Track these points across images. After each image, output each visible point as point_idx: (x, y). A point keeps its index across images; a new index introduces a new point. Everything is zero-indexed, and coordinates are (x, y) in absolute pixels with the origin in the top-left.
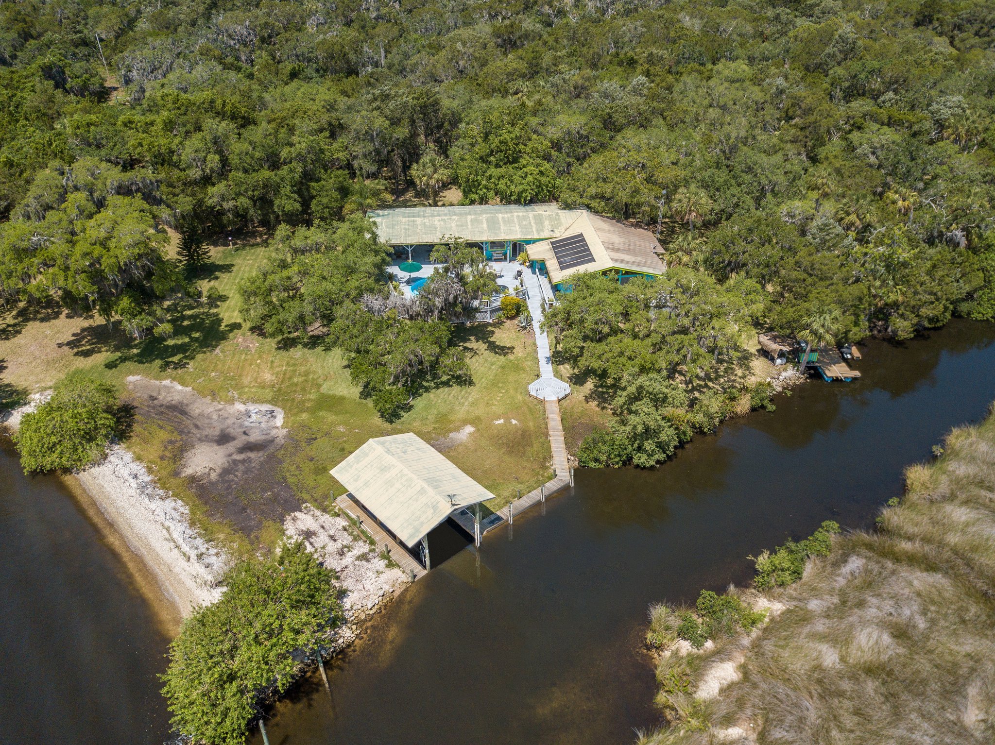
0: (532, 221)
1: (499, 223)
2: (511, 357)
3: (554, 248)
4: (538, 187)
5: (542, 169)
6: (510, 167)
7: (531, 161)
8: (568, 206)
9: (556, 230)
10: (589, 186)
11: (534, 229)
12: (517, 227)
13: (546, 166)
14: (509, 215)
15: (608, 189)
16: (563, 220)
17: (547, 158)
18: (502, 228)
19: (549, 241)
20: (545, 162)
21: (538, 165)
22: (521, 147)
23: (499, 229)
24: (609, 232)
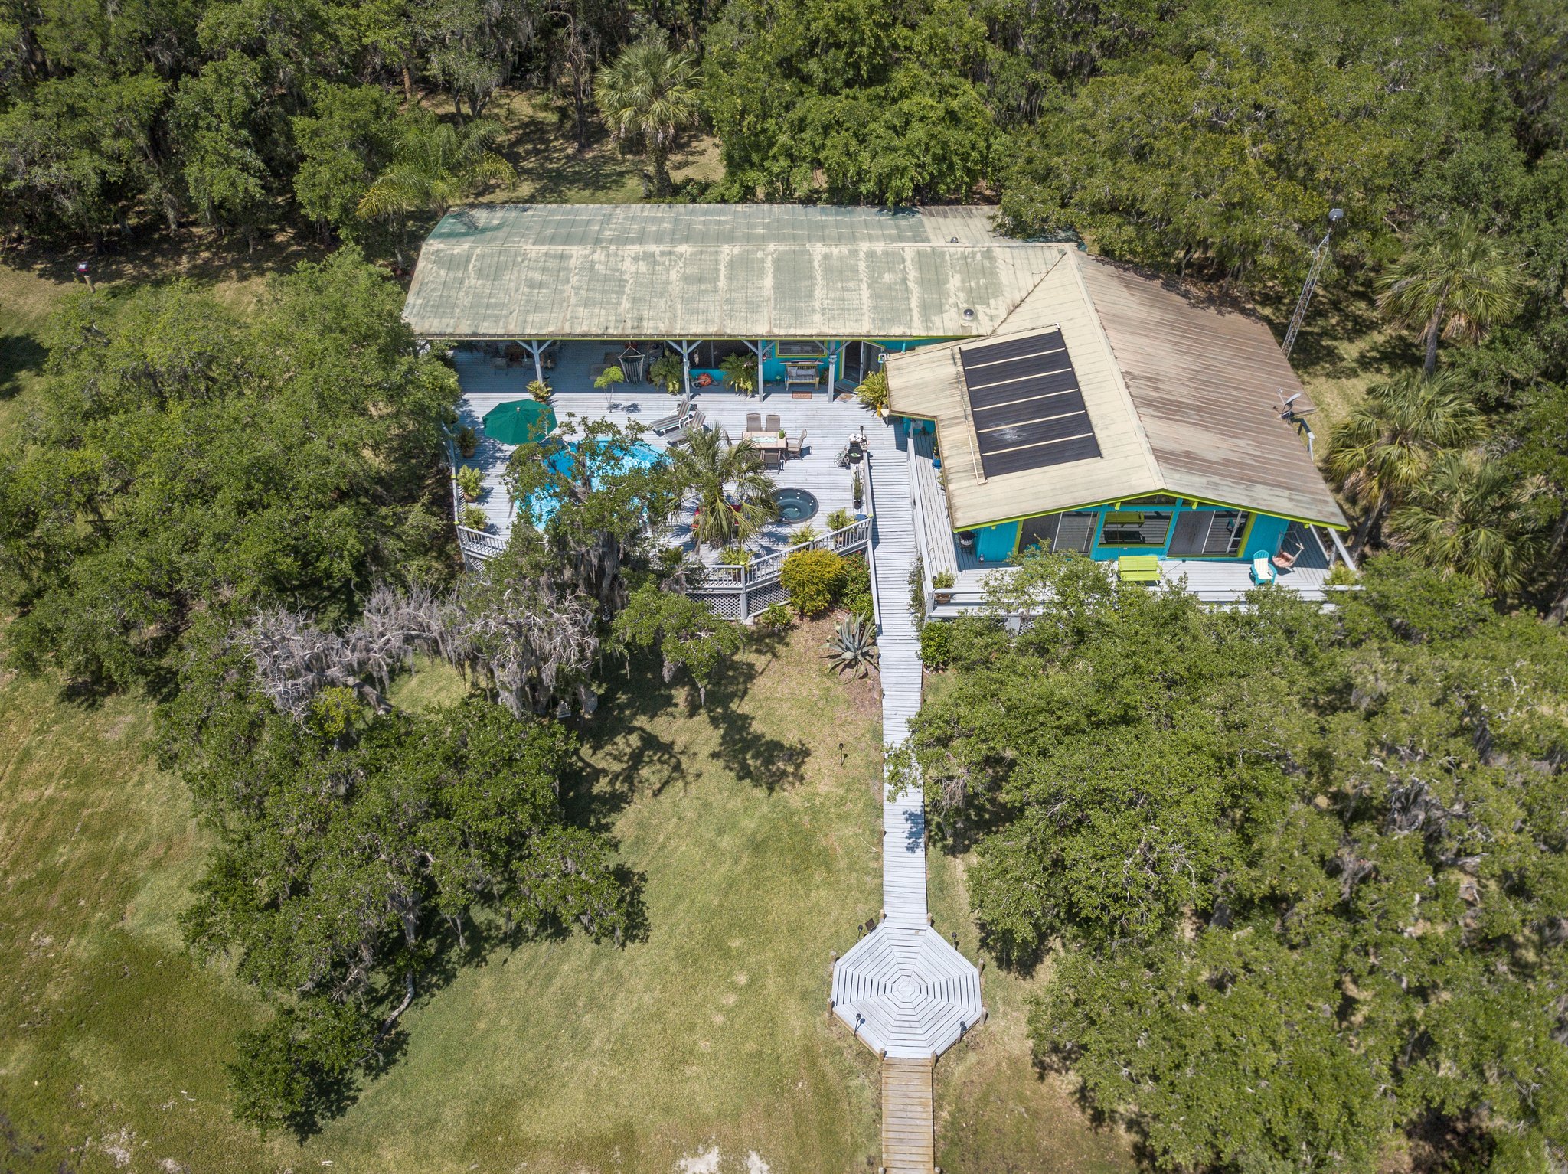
0: (912, 275)
1: (812, 278)
2: (792, 796)
3: (971, 378)
4: (939, 159)
5: (955, 104)
6: (862, 94)
7: (926, 76)
8: (1021, 229)
9: (980, 309)
10: (1092, 170)
11: (914, 304)
12: (865, 293)
13: (969, 93)
14: (844, 249)
15: (1151, 187)
16: (1004, 276)
17: (974, 69)
18: (819, 293)
19: (955, 346)
20: (967, 85)
21: (944, 91)
22: (899, 32)
23: (810, 296)
24: (1144, 328)
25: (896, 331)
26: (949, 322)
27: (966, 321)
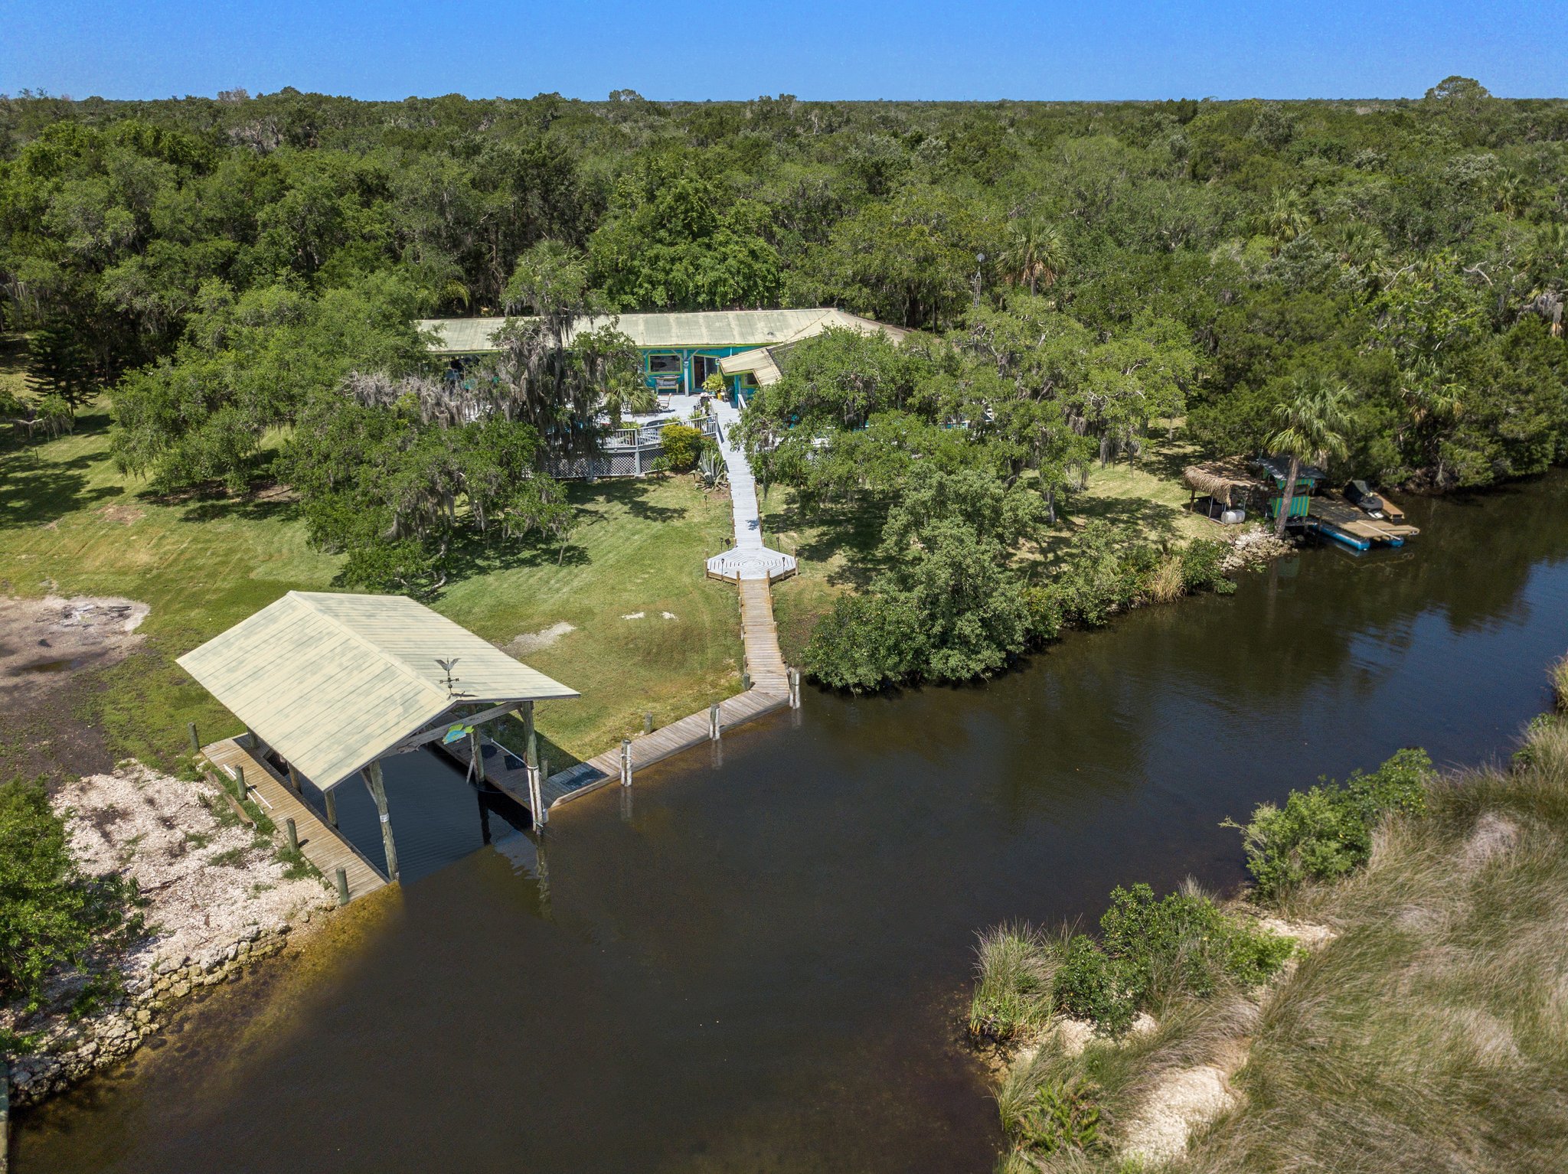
2: (677, 523)
3: (773, 355)
5: (755, 248)
6: (695, 243)
7: (735, 237)
13: (762, 243)
16: (792, 321)
17: (764, 234)
19: (765, 349)
21: (747, 244)
25: (725, 342)
26: (759, 339)
27: (770, 337)
